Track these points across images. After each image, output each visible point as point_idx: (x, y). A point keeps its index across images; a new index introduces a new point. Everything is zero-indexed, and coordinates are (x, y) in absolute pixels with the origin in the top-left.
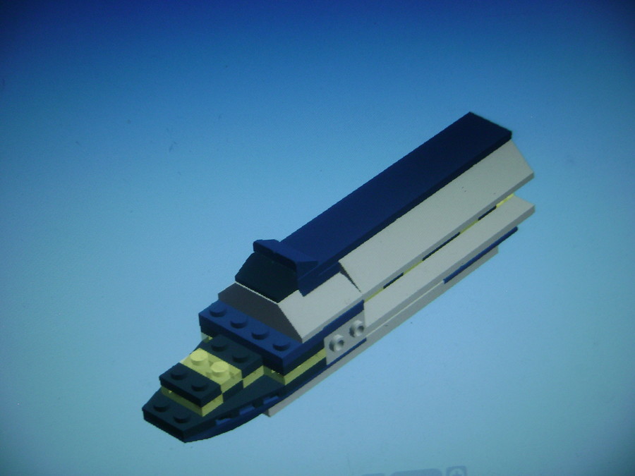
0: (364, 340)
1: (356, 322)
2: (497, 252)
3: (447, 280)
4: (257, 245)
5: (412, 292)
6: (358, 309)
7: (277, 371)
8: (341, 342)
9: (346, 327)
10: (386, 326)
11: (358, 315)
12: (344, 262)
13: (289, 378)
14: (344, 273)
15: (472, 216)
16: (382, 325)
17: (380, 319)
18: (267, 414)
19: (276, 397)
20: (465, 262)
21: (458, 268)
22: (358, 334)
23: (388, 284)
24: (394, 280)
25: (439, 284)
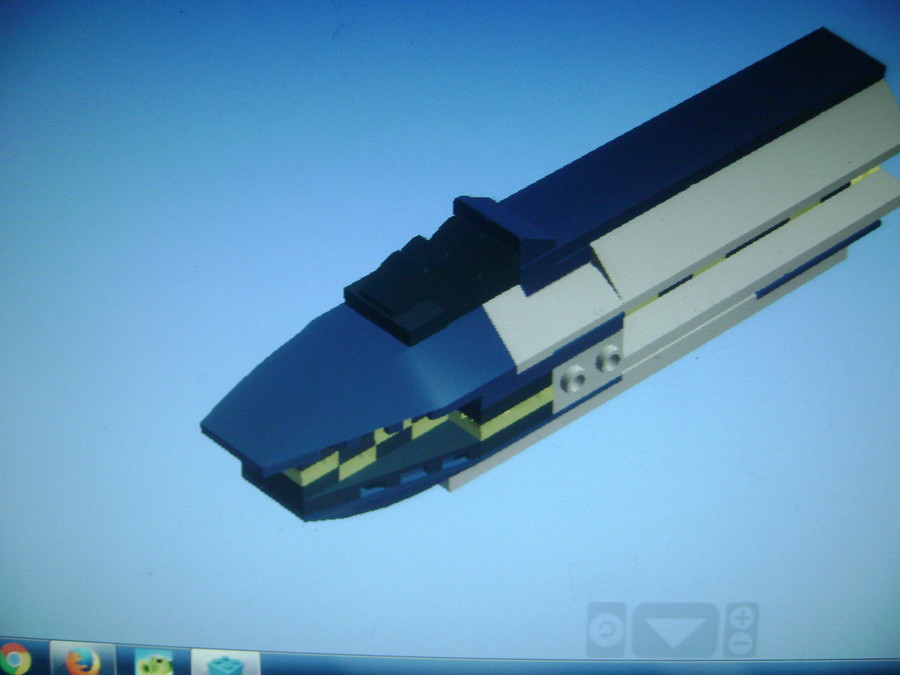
0: (619, 379)
1: (608, 347)
2: (844, 257)
3: (761, 294)
4: (461, 204)
5: (706, 306)
6: (613, 326)
7: (470, 416)
8: (581, 379)
9: (590, 354)
10: (656, 358)
11: (613, 337)
12: (597, 245)
13: (489, 430)
14: (598, 264)
16: (651, 356)
17: (648, 346)
18: (447, 487)
19: (464, 460)
20: (793, 269)
21: (780, 276)
22: (609, 367)
23: (666, 291)
24: (678, 284)
25: (747, 299)
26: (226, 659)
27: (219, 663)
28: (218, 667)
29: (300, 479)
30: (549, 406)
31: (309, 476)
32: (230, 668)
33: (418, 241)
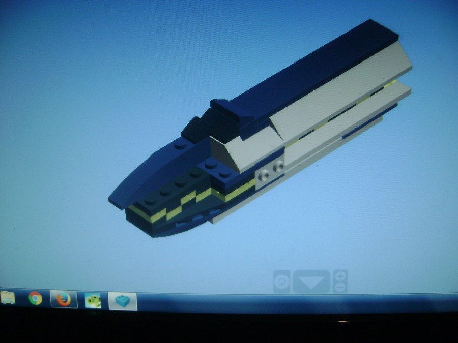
0: (283, 175)
1: (278, 162)
2: (381, 120)
3: (344, 137)
4: (214, 103)
5: (319, 143)
6: (280, 152)
7: (220, 192)
8: (267, 175)
9: (271, 165)
10: (299, 166)
11: (280, 157)
12: (273, 118)
13: (229, 198)
14: (273, 126)
15: (366, 93)
16: (296, 165)
17: (295, 161)
18: (212, 222)
19: (219, 210)
20: (358, 126)
21: (353, 129)
22: (279, 170)
23: (303, 137)
24: (308, 134)
25: (339, 139)
26: (123, 296)
27: (119, 298)
28: (119, 300)
29: (151, 220)
30: (254, 187)
31: (154, 219)
32: (124, 300)
33: (196, 119)
